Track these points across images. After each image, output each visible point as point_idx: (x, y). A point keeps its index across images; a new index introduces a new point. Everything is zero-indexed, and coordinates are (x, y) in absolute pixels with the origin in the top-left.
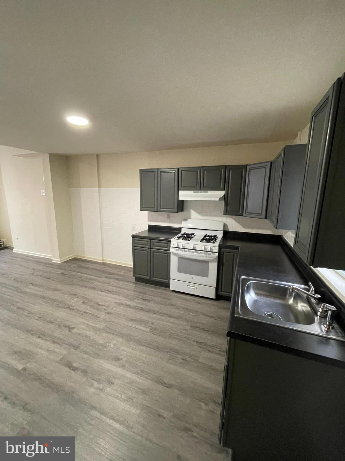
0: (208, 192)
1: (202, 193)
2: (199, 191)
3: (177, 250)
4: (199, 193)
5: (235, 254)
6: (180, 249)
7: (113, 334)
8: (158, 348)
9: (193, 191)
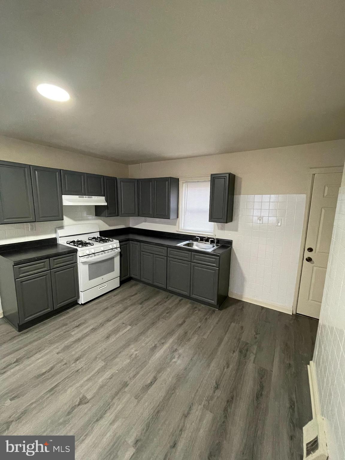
0: (92, 198)
1: (87, 198)
2: (84, 196)
3: (87, 258)
4: (85, 198)
5: (128, 245)
6: (90, 255)
7: (120, 353)
8: (153, 324)
9: (78, 196)
